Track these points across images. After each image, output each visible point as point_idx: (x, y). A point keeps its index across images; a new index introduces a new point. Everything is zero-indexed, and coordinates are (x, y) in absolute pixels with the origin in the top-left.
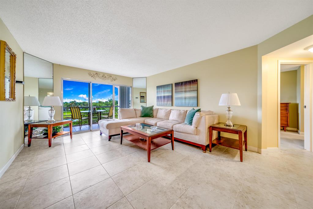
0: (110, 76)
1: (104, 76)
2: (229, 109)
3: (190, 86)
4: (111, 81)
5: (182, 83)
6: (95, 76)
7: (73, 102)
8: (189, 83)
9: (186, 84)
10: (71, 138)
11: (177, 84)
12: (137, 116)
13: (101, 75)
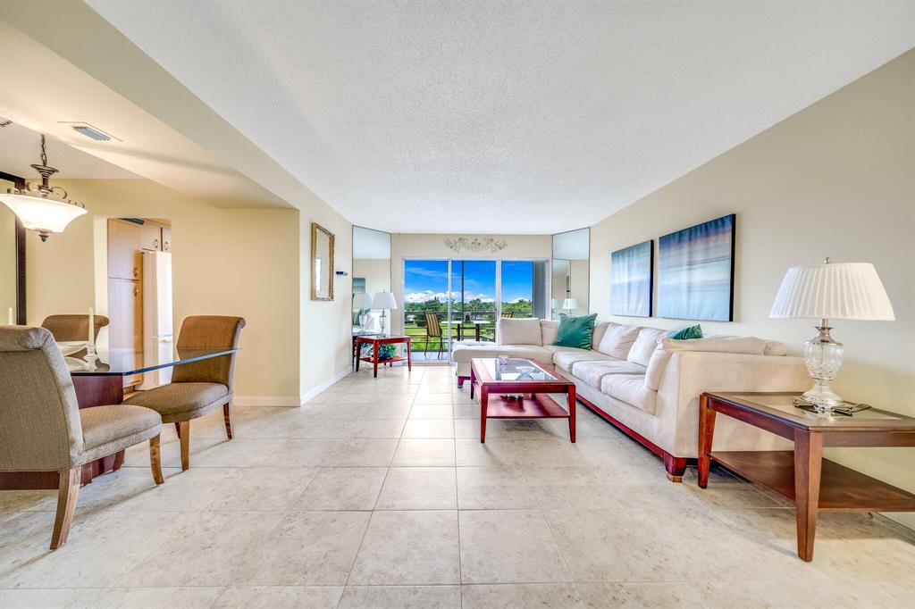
0: (490, 239)
1: (477, 241)
2: (823, 334)
3: (707, 242)
4: (493, 252)
5: (681, 233)
6: (458, 245)
7: (474, 301)
8: (704, 233)
9: (693, 235)
10: (410, 370)
11: (667, 240)
12: (546, 341)
13: (470, 241)
